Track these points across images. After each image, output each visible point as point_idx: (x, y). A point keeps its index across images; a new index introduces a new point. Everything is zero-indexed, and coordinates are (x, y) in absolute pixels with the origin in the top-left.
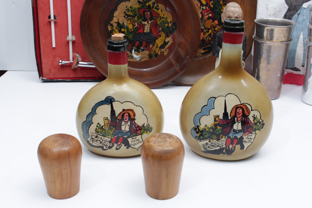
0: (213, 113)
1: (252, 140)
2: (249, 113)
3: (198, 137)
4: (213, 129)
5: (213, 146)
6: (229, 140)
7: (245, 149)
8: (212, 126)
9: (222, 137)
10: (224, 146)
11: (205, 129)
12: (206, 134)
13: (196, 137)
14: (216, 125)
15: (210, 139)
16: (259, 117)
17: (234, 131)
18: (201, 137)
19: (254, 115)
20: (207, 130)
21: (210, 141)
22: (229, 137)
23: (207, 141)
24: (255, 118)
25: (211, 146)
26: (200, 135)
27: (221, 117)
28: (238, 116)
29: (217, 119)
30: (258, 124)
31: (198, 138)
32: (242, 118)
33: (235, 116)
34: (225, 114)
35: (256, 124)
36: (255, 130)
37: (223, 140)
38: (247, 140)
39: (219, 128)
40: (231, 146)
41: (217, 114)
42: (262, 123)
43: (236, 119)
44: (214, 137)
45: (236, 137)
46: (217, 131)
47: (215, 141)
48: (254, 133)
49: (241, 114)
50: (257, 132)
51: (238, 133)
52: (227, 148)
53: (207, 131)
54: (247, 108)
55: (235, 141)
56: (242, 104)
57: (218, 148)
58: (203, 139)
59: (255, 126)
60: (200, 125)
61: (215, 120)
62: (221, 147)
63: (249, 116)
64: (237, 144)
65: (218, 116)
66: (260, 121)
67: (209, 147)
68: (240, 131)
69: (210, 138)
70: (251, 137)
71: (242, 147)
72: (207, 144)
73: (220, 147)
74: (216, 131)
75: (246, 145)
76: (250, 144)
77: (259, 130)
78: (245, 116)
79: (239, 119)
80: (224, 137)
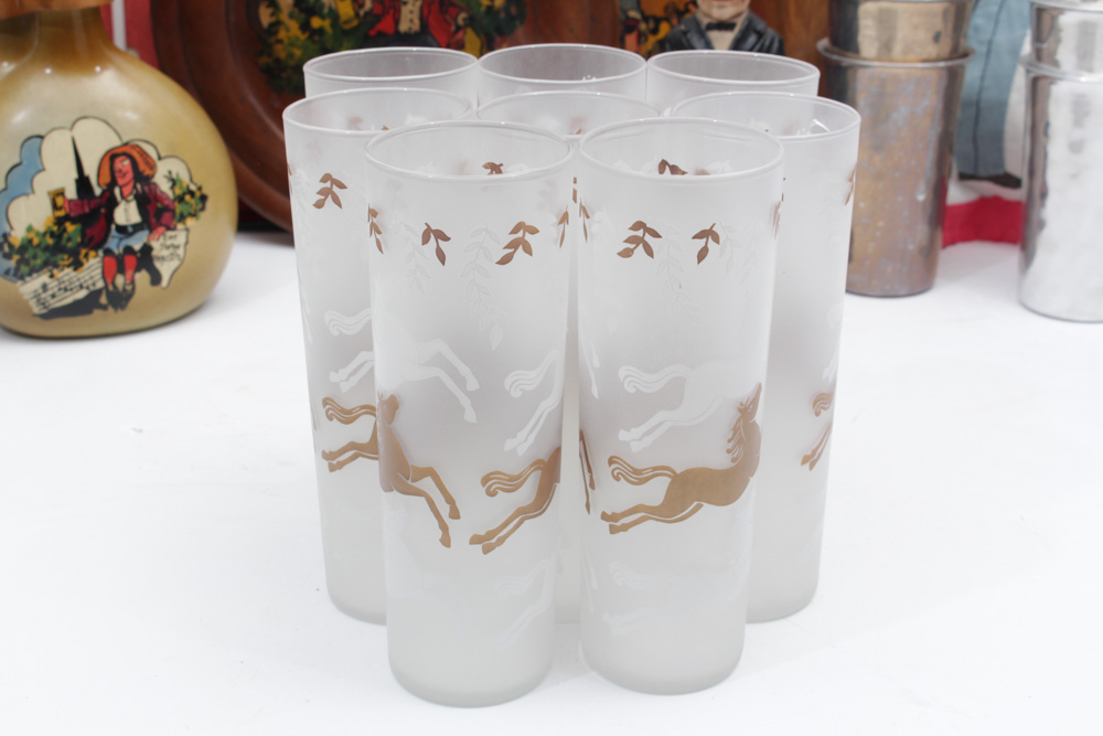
0: (45, 183)
1: (181, 252)
2: (153, 167)
3: (12, 272)
4: (52, 234)
5: (66, 290)
6: (112, 262)
7: (165, 282)
8: (49, 228)
9: (86, 256)
10: (100, 284)
11: (30, 241)
12: (35, 257)
13: (7, 272)
14: (60, 222)
15: (51, 271)
16: (185, 178)
17: (122, 229)
18: (24, 269)
19: (170, 172)
20: (36, 241)
21: (52, 276)
22: (108, 252)
23: (44, 278)
24: (174, 182)
25: (60, 289)
26: (19, 262)
27: (71, 193)
28: (121, 182)
29: (60, 201)
30: (188, 198)
31: (15, 275)
32: (135, 187)
33: (113, 183)
34: (83, 183)
35: (181, 199)
36: (182, 218)
37: (93, 266)
38: (165, 253)
39: (71, 228)
40: (120, 280)
41: (56, 186)
42: (198, 194)
43: (117, 191)
44: (63, 260)
45: (129, 250)
46: (69, 239)
47: (67, 274)
48: (180, 226)
49: (130, 175)
50: (190, 222)
51: (130, 235)
52: (111, 288)
53: (39, 246)
54: (144, 154)
55: (130, 261)
56: (126, 144)
57: (82, 294)
58: (30, 274)
59: (179, 208)
60: (12, 228)
61: (55, 207)
62: (92, 288)
63: (153, 176)
64: (138, 269)
65: (61, 193)
66: (193, 188)
67: (53, 296)
68: (137, 228)
69: (50, 264)
70: (176, 242)
71: (156, 278)
72: (45, 287)
73: (88, 288)
74: (64, 241)
75: (165, 269)
76: (175, 263)
77: (194, 215)
78: (142, 177)
79: (127, 190)
80: (92, 253)
